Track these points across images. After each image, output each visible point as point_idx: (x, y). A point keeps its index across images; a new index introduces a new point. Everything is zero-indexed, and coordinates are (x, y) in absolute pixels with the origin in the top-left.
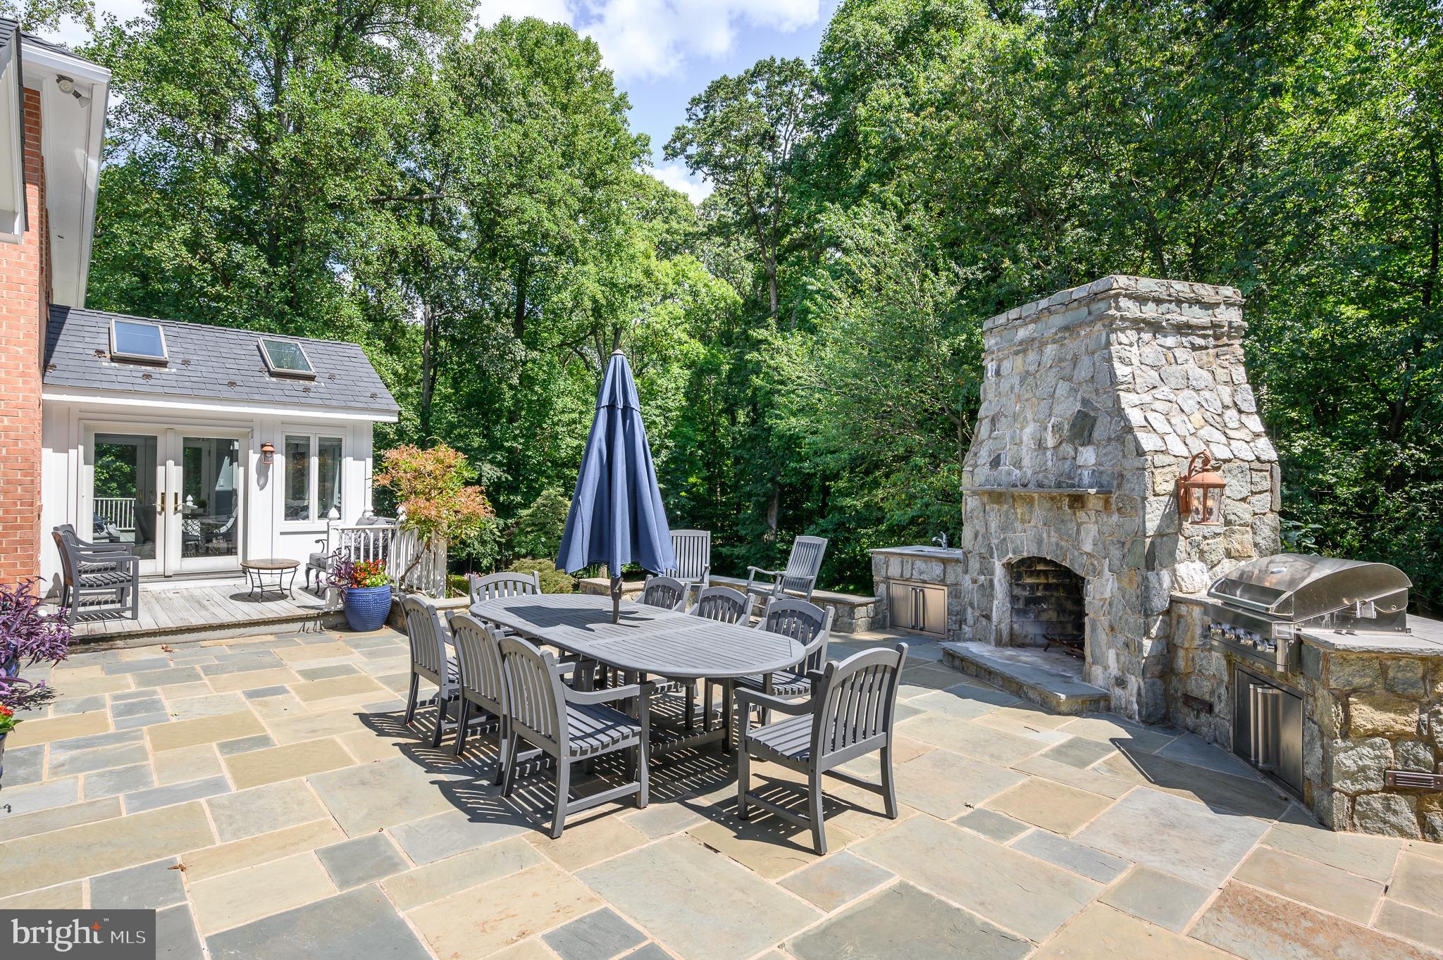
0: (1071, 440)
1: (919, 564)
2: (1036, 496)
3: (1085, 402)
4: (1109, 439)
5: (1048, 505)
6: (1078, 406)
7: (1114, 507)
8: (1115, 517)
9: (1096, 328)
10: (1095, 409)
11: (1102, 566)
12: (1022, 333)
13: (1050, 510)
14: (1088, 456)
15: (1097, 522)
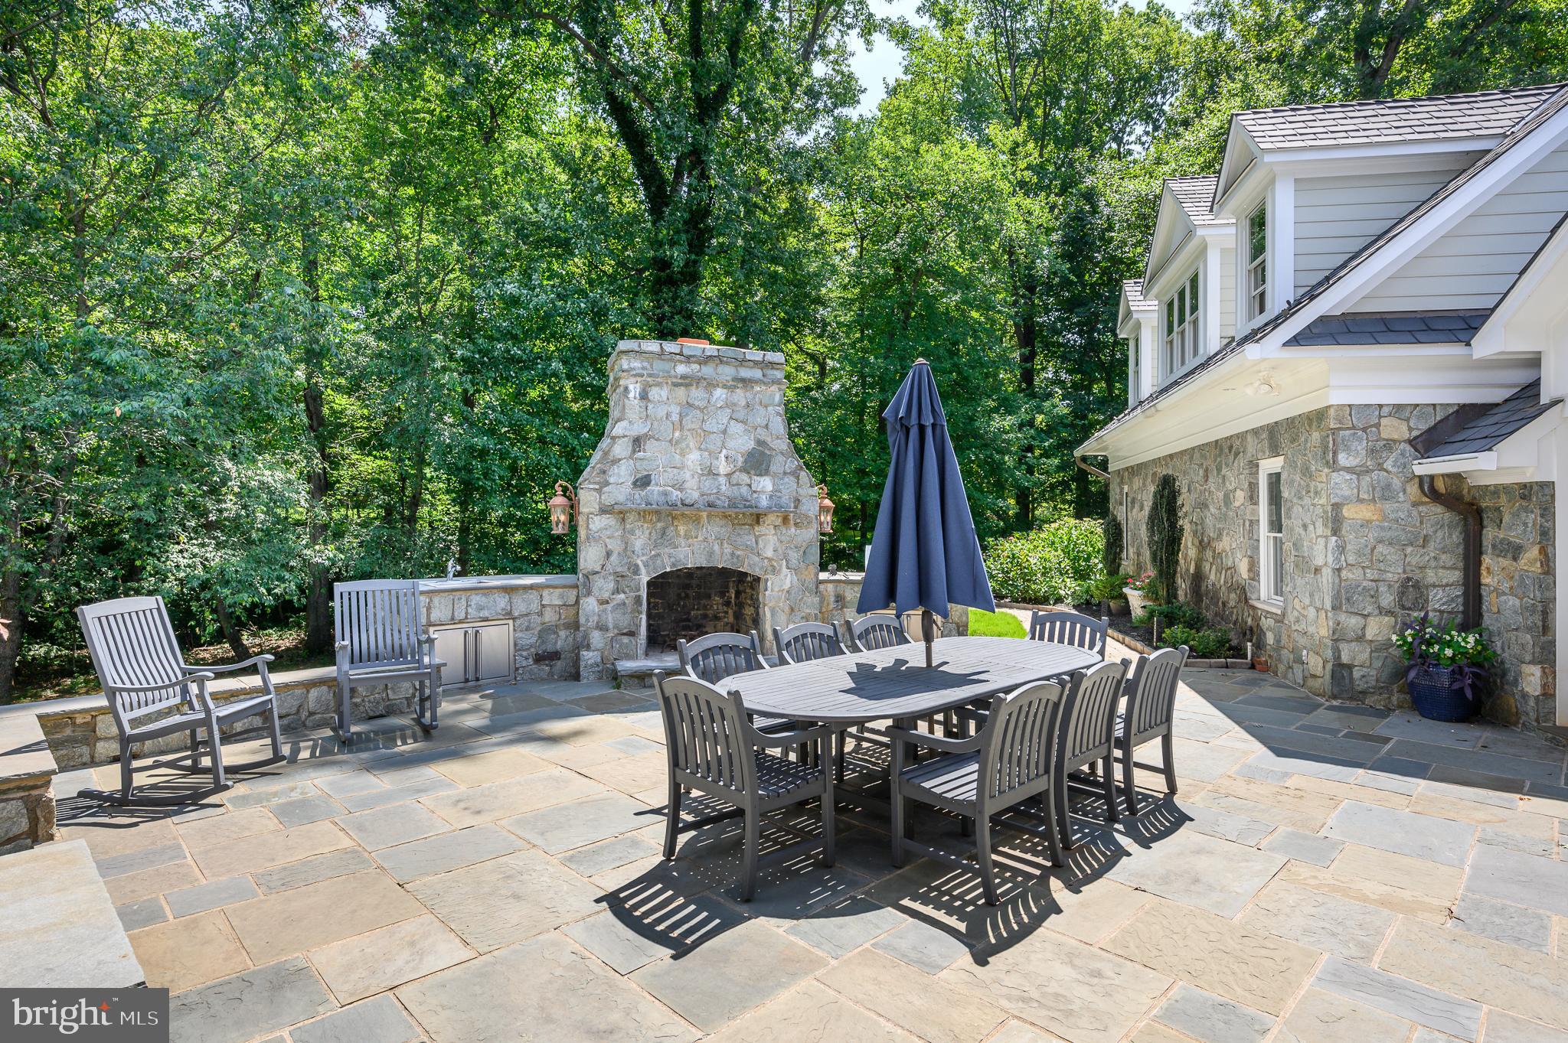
0: (744, 470)
1: (476, 599)
2: (704, 514)
3: (760, 443)
4: (785, 473)
5: (723, 522)
6: (751, 445)
7: (792, 522)
8: (793, 530)
9: (772, 388)
10: (771, 449)
11: (781, 566)
12: (681, 369)
13: (725, 526)
14: (765, 484)
15: (776, 534)
